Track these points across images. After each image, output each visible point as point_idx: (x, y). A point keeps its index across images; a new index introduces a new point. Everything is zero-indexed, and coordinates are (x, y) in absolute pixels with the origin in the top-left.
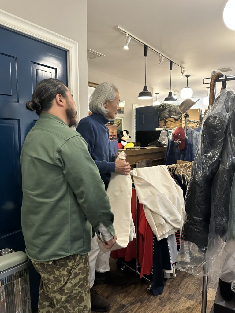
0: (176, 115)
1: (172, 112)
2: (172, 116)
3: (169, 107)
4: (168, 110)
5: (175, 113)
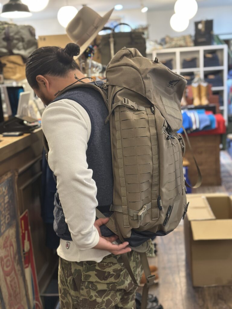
1: (15, 42)
2: (15, 51)
3: (4, 29)
4: (3, 36)
5: (20, 44)
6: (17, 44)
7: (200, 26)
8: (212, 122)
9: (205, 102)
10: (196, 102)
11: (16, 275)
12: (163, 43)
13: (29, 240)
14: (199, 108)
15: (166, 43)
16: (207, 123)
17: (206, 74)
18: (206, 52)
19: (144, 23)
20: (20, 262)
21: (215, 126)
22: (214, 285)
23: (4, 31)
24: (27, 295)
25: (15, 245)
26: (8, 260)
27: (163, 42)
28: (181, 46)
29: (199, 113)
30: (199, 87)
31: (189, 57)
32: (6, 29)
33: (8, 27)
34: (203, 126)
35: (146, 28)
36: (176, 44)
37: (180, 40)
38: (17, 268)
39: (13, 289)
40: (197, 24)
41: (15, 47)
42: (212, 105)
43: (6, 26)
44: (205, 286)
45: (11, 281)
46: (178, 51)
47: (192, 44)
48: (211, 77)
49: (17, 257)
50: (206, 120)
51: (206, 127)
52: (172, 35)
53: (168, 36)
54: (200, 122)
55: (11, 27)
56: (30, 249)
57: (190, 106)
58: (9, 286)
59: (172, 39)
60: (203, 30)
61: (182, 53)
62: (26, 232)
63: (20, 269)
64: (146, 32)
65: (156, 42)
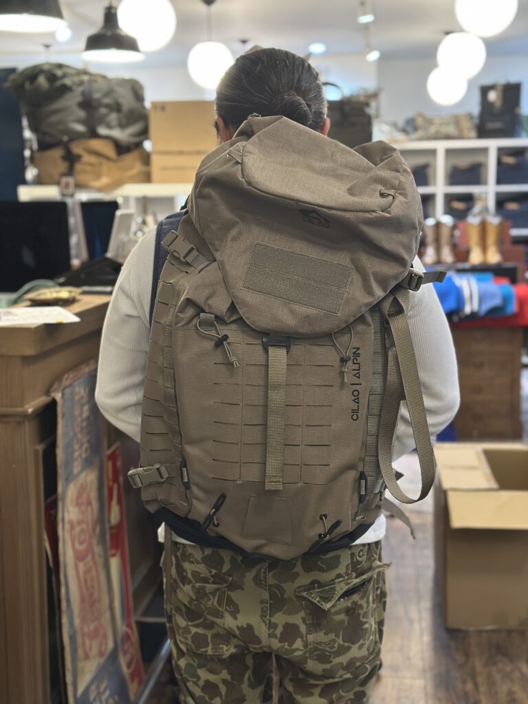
0: (122, 126)
1: (103, 111)
2: (102, 131)
3: (81, 83)
4: (79, 99)
5: (113, 117)
6: (106, 115)
7: (493, 96)
8: (506, 299)
9: (494, 257)
10: (476, 258)
11: (95, 563)
12: (409, 129)
13: (119, 502)
14: (481, 270)
15: (416, 129)
16: (497, 302)
17: (501, 201)
18: (502, 151)
19: (370, 84)
20: (102, 540)
21: (513, 308)
22: (489, 628)
23: (80, 89)
24: (111, 608)
25: (95, 504)
26: (82, 531)
27: (410, 127)
28: (448, 137)
29: (479, 280)
30: (483, 226)
31: (464, 162)
32: (86, 85)
33: (91, 82)
34: (486, 307)
35: (375, 95)
36: (437, 132)
37: (447, 124)
38: (98, 550)
39: (87, 589)
40: (485, 90)
41: (102, 121)
42: (509, 264)
43: (85, 78)
44: (472, 629)
45: (86, 573)
46: (441, 146)
47: (473, 134)
48: (513, 206)
49: (98, 530)
50: (493, 296)
51: (494, 311)
52: (429, 114)
53: (421, 115)
54: (482, 299)
55: (96, 81)
56: (121, 522)
57: (461, 266)
58: (82, 580)
59: (429, 122)
60: (498, 104)
61: (449, 152)
62: (115, 487)
63: (102, 553)
64: (373, 104)
65: (395, 125)
